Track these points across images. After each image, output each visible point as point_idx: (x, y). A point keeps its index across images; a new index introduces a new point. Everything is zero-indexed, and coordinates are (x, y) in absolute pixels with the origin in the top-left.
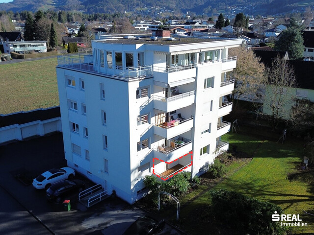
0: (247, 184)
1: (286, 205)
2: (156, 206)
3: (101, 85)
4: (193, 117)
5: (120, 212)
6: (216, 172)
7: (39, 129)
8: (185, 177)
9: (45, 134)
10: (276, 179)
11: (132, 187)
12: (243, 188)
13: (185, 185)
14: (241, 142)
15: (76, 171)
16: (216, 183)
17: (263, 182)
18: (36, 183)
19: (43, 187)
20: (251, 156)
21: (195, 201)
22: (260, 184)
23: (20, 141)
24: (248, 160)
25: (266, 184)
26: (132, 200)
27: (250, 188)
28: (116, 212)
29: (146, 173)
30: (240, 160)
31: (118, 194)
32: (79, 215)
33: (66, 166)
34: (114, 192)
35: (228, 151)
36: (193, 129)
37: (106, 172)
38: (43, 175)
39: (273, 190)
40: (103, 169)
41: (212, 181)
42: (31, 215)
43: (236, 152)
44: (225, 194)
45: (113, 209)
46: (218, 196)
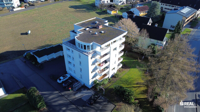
0: (126, 80)
1: (137, 88)
2: (97, 89)
3: (79, 54)
4: (109, 61)
5: (87, 91)
6: (117, 76)
7: (54, 56)
8: (106, 80)
9: (56, 57)
10: (136, 78)
11: (90, 84)
12: (125, 82)
13: (106, 82)
14: (127, 61)
15: (71, 76)
16: (117, 80)
17: (132, 79)
18: (58, 81)
19: (61, 82)
20: (130, 68)
21: (109, 87)
22: (131, 80)
23: (48, 61)
24: (128, 69)
25: (132, 80)
26: (90, 87)
27: (127, 82)
28: (85, 91)
29: (94, 79)
30: (126, 70)
31: (85, 85)
32: (74, 92)
33: (67, 74)
34: (84, 84)
35: (122, 67)
36: (109, 65)
37: (81, 78)
38: (60, 78)
39: (134, 83)
40: (80, 77)
41: (115, 79)
42: (60, 92)
43: (125, 66)
44: (118, 87)
45: (84, 90)
46: (116, 88)
